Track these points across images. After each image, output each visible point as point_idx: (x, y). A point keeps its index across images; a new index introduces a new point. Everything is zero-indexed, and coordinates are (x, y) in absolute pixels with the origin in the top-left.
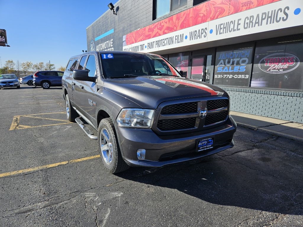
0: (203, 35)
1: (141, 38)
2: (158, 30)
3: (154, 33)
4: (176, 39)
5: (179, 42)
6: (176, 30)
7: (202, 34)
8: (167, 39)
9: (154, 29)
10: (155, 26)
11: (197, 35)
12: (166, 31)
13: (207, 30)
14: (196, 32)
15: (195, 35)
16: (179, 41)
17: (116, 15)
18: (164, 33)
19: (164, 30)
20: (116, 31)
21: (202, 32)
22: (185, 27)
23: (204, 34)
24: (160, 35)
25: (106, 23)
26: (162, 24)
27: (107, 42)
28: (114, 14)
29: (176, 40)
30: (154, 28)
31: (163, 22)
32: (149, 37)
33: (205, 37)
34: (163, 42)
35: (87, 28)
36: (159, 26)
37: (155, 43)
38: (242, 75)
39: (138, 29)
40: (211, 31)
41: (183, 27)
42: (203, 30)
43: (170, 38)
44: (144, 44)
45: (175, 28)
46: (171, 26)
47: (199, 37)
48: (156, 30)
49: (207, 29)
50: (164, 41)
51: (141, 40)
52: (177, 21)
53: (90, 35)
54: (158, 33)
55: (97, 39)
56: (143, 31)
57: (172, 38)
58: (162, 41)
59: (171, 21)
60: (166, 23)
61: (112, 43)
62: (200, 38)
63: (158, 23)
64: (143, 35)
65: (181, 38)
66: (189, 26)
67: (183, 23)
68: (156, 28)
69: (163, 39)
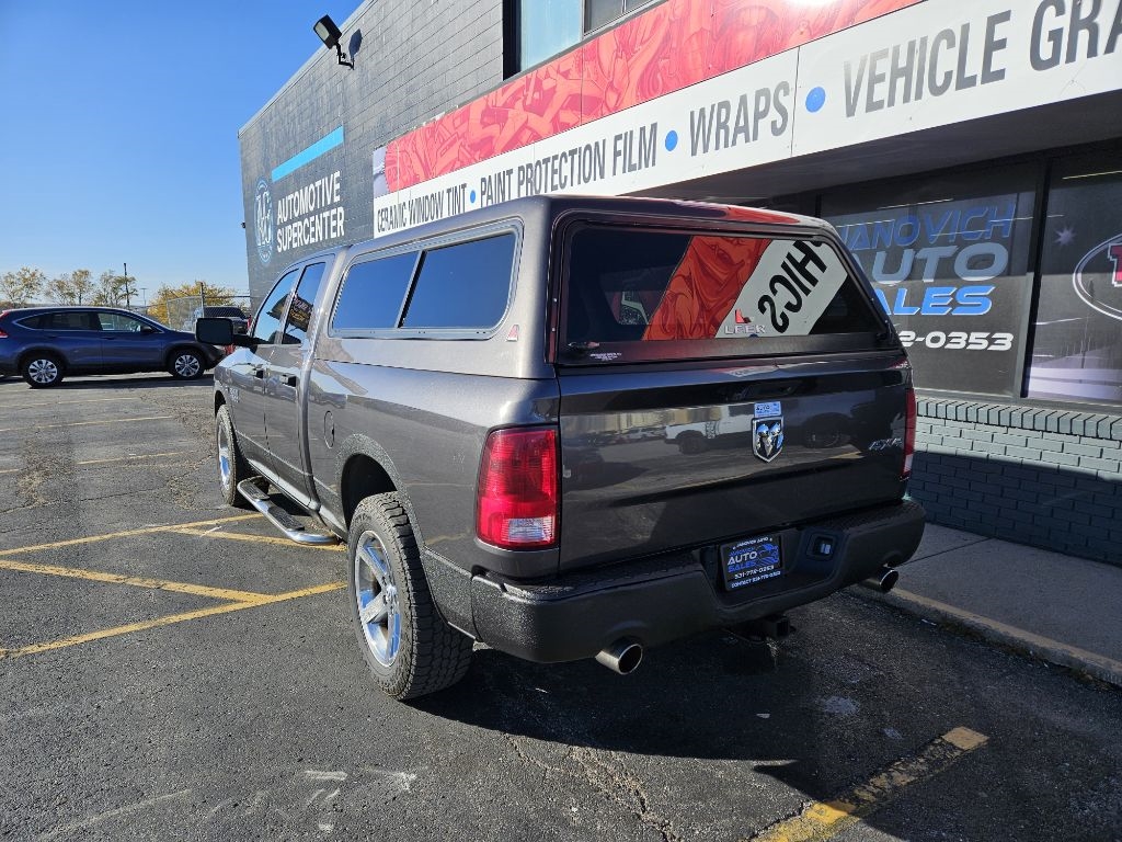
0: (764, 124)
1: (452, 154)
2: (524, 115)
3: (509, 132)
4: (617, 153)
5: (632, 168)
6: (616, 109)
7: (759, 115)
8: (572, 153)
9: (511, 113)
10: (515, 97)
11: (731, 124)
12: (566, 117)
13: (786, 93)
14: (724, 111)
15: (722, 126)
16: (635, 160)
17: (352, 67)
18: (559, 127)
19: (558, 113)
20: (351, 137)
21: (762, 108)
22: (666, 90)
23: (773, 114)
24: (537, 137)
25: (312, 104)
26: (547, 84)
27: (318, 184)
28: (340, 63)
29: (620, 159)
30: (510, 105)
31: (553, 73)
32: (485, 149)
33: (777, 131)
34: (554, 172)
35: (241, 131)
36: (532, 95)
37: (514, 177)
38: (974, 335)
39: (438, 117)
40: (815, 101)
41: (650, 88)
42: (763, 99)
43: (588, 147)
44: (464, 186)
45: (612, 98)
46: (589, 90)
47: (741, 137)
48: (517, 115)
49: (792, 85)
50: (557, 166)
51: (452, 167)
52: (620, 62)
53: (255, 155)
54: (530, 129)
55: (278, 174)
56: (457, 122)
57: (594, 151)
58: (550, 165)
59: (588, 66)
60: (566, 75)
61: (337, 186)
62: (747, 140)
63: (528, 81)
64: (458, 143)
65: (646, 145)
66: (687, 81)
67: (650, 69)
68: (519, 104)
69: (555, 157)
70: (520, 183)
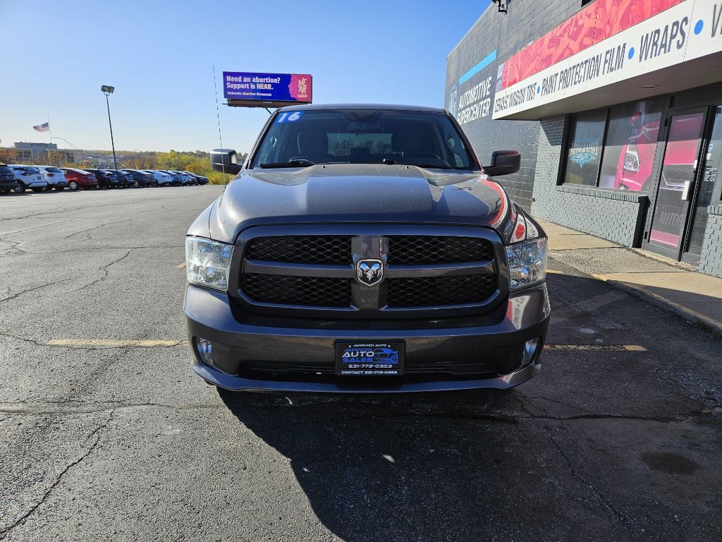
0: (674, 42)
1: (533, 66)
2: (568, 40)
3: (559, 51)
4: (606, 61)
5: (612, 70)
6: (609, 36)
7: (673, 37)
8: (586, 62)
9: (562, 39)
10: (565, 31)
11: (659, 43)
12: (587, 41)
13: (686, 24)
14: (657, 35)
15: (655, 44)
16: (613, 66)
17: (506, 11)
18: (583, 47)
19: (583, 39)
20: (500, 55)
21: (674, 33)
22: (633, 24)
23: (679, 37)
24: (572, 54)
25: (484, 37)
26: (580, 23)
27: (480, 84)
28: (500, 11)
29: (607, 64)
30: (562, 35)
31: (584, 16)
32: (547, 62)
33: (679, 46)
34: (577, 73)
35: (449, 56)
36: (573, 29)
37: (558, 77)
39: (530, 44)
40: (699, 27)
41: (626, 23)
42: (675, 27)
43: (594, 58)
44: (536, 84)
45: (608, 28)
46: (599, 25)
47: (663, 50)
48: (565, 40)
49: (689, 19)
50: (578, 71)
51: (532, 74)
52: (615, 7)
53: (453, 70)
54: (569, 49)
55: (462, 80)
56: (538, 47)
57: (596, 59)
58: (575, 69)
59: (600, 11)
60: (589, 16)
61: (489, 86)
62: (665, 52)
63: (572, 20)
64: (536, 60)
65: (620, 54)
66: (642, 18)
67: (628, 10)
68: (566, 35)
69: (578, 65)
70: (561, 81)
